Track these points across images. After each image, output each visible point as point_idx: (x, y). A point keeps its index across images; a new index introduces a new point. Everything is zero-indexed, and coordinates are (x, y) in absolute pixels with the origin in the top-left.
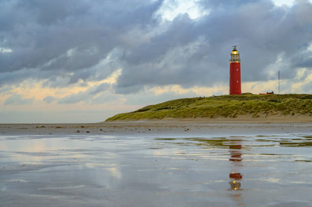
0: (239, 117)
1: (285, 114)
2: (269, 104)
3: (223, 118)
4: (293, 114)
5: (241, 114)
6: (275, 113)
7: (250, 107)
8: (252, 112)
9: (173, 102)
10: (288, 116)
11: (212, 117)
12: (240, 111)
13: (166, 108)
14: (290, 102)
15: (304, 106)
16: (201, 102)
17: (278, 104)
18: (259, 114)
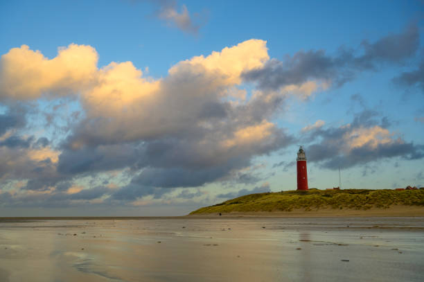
0: (294, 211)
1: (334, 208)
2: (322, 199)
3: (280, 212)
4: (341, 208)
5: (296, 208)
6: (325, 207)
7: (305, 201)
8: (306, 206)
9: (244, 197)
10: (337, 210)
11: (270, 211)
12: (296, 205)
13: (237, 203)
14: (340, 197)
15: (352, 200)
16: (267, 196)
17: (329, 199)
18: (311, 208)
